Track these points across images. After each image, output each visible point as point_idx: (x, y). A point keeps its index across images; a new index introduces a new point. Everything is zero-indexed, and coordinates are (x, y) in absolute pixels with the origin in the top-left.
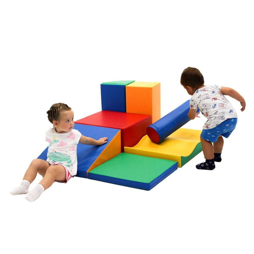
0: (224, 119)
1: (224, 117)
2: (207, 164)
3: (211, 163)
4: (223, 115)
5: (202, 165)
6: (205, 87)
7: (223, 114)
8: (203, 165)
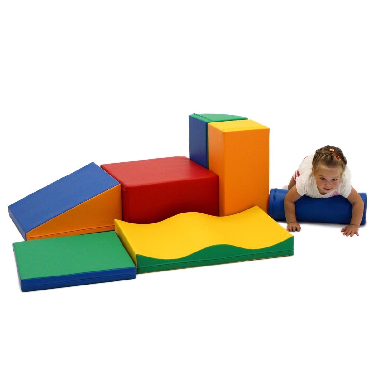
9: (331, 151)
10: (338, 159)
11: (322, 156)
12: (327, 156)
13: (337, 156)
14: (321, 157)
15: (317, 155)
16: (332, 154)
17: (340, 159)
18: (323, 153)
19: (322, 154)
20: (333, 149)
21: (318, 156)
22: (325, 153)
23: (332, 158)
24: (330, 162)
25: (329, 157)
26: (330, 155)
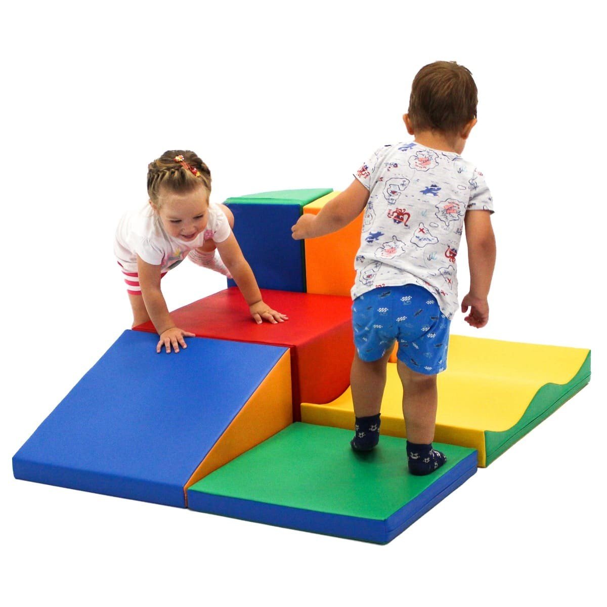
7: (377, 267)
9: (179, 162)
10: (194, 173)
11: (164, 175)
12: (173, 173)
13: (191, 169)
14: (162, 178)
15: (154, 176)
16: (181, 166)
17: (198, 174)
18: (163, 171)
19: (161, 172)
20: (182, 156)
21: (156, 176)
22: (168, 169)
23: (183, 174)
24: (181, 185)
25: (176, 174)
26: (178, 170)
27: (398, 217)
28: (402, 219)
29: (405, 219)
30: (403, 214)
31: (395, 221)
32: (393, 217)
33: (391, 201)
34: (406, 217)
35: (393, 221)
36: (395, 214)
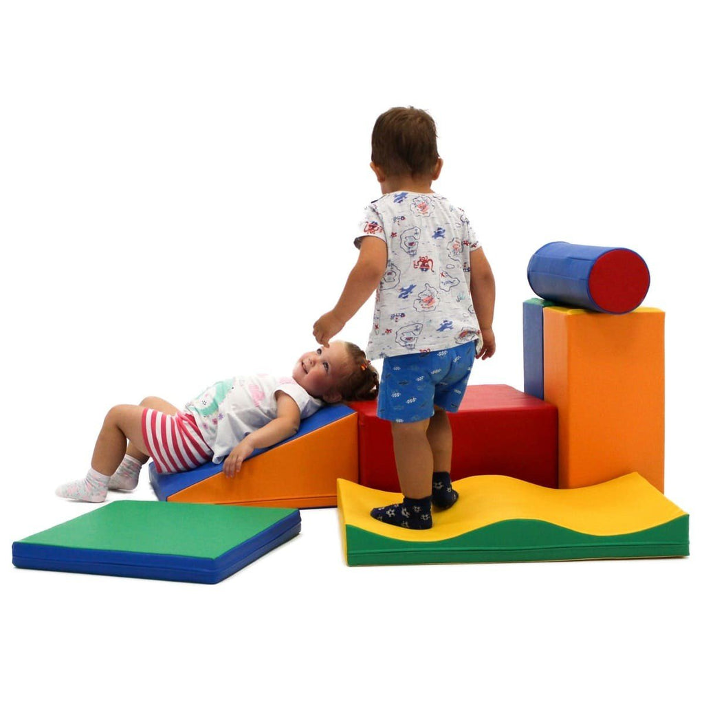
0: (411, 349)
1: (413, 343)
2: (405, 510)
3: (417, 509)
4: (412, 335)
5: (388, 512)
6: (430, 195)
7: (417, 330)
8: (391, 512)
27: (423, 265)
28: (428, 266)
29: (430, 265)
30: (427, 262)
31: (422, 270)
32: (419, 267)
33: (412, 253)
34: (430, 263)
35: (420, 270)
36: (420, 263)
